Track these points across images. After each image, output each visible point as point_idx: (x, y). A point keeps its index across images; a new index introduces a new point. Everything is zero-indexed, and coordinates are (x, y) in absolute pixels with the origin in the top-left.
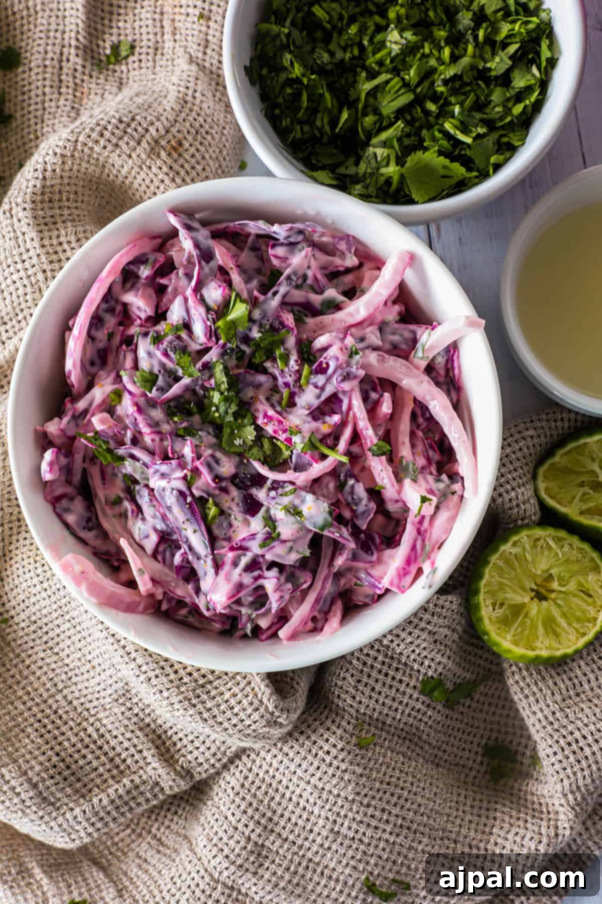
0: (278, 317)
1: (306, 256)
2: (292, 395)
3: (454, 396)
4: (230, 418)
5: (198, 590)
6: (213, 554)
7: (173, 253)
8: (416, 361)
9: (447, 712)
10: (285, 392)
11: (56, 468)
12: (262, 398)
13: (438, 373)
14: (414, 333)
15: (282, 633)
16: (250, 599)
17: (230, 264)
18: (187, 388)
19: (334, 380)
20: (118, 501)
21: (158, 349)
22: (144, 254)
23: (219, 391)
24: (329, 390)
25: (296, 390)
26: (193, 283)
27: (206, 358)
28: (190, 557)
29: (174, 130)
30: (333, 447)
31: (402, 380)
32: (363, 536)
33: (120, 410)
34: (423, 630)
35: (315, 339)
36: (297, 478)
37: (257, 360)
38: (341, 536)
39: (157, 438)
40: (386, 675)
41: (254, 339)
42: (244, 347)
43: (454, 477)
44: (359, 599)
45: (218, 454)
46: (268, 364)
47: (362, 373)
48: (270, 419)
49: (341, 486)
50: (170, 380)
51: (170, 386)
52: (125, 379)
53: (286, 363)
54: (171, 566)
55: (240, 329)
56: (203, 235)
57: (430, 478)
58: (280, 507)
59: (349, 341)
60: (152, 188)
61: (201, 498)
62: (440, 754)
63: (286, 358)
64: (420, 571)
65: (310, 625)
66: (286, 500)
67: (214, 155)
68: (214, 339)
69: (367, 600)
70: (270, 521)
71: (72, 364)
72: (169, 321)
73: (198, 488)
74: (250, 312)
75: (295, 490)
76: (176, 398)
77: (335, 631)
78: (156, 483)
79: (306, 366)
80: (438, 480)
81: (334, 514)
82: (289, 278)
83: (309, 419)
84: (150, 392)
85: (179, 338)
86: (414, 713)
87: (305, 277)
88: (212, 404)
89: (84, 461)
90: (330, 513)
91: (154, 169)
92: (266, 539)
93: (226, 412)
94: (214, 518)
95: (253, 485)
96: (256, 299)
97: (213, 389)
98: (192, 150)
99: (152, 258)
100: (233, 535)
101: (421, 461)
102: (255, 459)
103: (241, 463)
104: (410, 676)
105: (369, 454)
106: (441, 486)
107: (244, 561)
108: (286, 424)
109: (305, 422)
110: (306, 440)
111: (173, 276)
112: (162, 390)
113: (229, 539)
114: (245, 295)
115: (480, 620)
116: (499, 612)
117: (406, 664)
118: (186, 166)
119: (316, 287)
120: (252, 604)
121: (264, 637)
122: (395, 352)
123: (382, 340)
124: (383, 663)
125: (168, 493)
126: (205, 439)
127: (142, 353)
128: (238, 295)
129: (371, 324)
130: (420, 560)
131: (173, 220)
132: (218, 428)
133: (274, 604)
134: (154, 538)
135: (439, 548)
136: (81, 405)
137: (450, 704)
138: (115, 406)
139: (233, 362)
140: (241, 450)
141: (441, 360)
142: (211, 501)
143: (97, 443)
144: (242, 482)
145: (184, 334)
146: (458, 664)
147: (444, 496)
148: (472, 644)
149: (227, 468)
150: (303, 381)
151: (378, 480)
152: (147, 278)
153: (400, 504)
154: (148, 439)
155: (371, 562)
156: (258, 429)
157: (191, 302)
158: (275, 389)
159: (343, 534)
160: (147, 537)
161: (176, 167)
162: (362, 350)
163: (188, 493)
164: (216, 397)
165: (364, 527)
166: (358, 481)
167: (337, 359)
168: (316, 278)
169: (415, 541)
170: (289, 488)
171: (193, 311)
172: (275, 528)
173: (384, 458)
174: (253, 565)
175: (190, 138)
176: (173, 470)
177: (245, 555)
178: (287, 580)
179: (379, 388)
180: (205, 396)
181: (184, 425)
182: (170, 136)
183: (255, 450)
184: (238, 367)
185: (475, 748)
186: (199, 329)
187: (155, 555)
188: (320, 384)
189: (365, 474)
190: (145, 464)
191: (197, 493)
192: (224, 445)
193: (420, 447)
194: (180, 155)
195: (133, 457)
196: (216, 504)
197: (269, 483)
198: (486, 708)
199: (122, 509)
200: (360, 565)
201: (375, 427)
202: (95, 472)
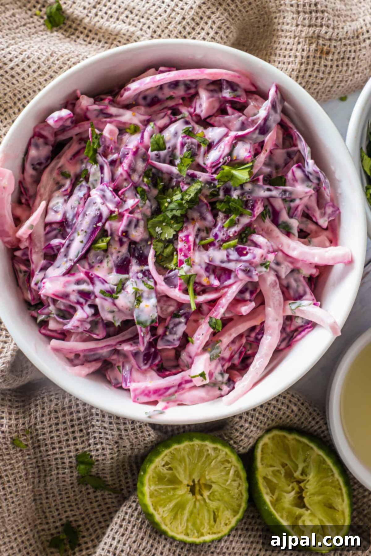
0: (255, 202)
1: (306, 193)
2: (212, 244)
3: (283, 345)
4: (170, 215)
5: (44, 269)
6: (75, 263)
7: (252, 104)
8: (288, 307)
9: (75, 481)
10: (211, 239)
11: (61, 123)
12: (197, 225)
13: (291, 325)
14: (305, 293)
15: (54, 342)
16: (62, 307)
17: (268, 147)
18: (170, 174)
19: (239, 265)
20: (66, 176)
21: (183, 137)
22: (238, 85)
23: (183, 196)
24: (231, 266)
25: (217, 244)
26: (240, 133)
27: (198, 173)
28: (62, 250)
29: (334, 43)
30: (197, 293)
31: (270, 306)
32: (153, 350)
33: (126, 137)
34: (119, 429)
35: (258, 234)
36: (160, 285)
37: (219, 206)
38: (143, 338)
39: (125, 176)
40: (73, 426)
41: (231, 196)
42: (221, 193)
43: (231, 382)
44: (111, 375)
45: (142, 223)
46: (221, 215)
47: (256, 279)
48: (187, 241)
49: (175, 315)
50: (168, 159)
51: (164, 162)
52: (149, 128)
53: (230, 227)
54: (47, 240)
55: (231, 183)
56: (276, 117)
57: (219, 368)
58: (135, 286)
59: (271, 257)
60: (287, 53)
61: (106, 231)
62: (44, 496)
63: (233, 224)
64: (155, 403)
65: (72, 356)
66: (142, 287)
67: (335, 79)
68: (214, 170)
69: (113, 381)
70: (121, 286)
71: (135, 87)
72: (205, 132)
73: (110, 225)
74: (247, 183)
75: (152, 288)
76: (159, 170)
77: (79, 375)
78: (95, 194)
79: (236, 240)
80: (222, 374)
81: (154, 324)
82: (285, 191)
83: (204, 266)
84: (152, 151)
85: (199, 146)
86: (59, 461)
87: (292, 200)
88: (171, 196)
89: (77, 135)
90: (153, 321)
91: (300, 47)
92: (108, 291)
93: (172, 210)
94: (99, 248)
95: (137, 258)
96: (258, 180)
97: (181, 191)
98: (329, 63)
99: (240, 92)
100: (96, 267)
101: (227, 355)
102: (154, 249)
103: (147, 241)
104: (83, 442)
105: (208, 320)
106: (220, 378)
107: (85, 287)
108: (191, 254)
109: (200, 265)
110: (189, 274)
111: (237, 114)
112: (158, 158)
113: (91, 267)
114: (255, 171)
115: (151, 462)
116: (165, 471)
117: (88, 434)
118: (316, 66)
119: (292, 211)
120: (59, 310)
121: (43, 331)
122: (285, 289)
123: (287, 277)
124: (79, 419)
125: (94, 207)
126: (145, 208)
127: (172, 128)
128: (252, 167)
129: (292, 263)
130: (162, 397)
131: (272, 92)
132: (158, 211)
133: (70, 325)
134: (58, 217)
135: (179, 405)
136: (113, 110)
137: (82, 480)
138: (127, 132)
139: (207, 192)
140: (155, 236)
141: (299, 322)
142: (108, 238)
143: (95, 140)
144: (134, 249)
145: (203, 148)
146: (112, 468)
147: (214, 384)
148: (131, 466)
149: (137, 234)
150: (225, 245)
151: (196, 336)
152: (224, 98)
153: (190, 360)
154: (120, 171)
155: (140, 367)
156: (176, 237)
157: (227, 139)
158: (208, 230)
159: (145, 338)
160: (56, 212)
161: (311, 59)
162: (271, 268)
163: (103, 221)
164: (177, 197)
165: (159, 347)
166: (186, 323)
167: (254, 258)
168: (297, 207)
169: (172, 387)
170: (151, 284)
171: (222, 145)
172: (119, 292)
173: (212, 330)
174: (85, 295)
175: (336, 56)
176: (111, 201)
177: (88, 284)
178: (91, 322)
179: (254, 295)
180: (173, 188)
181: (145, 188)
182: (328, 43)
183: (160, 245)
184: (206, 197)
185: (63, 517)
186: (214, 155)
187: (47, 225)
188: (231, 257)
189: (194, 324)
190: (102, 179)
191: (107, 226)
192: (150, 222)
193: (235, 347)
194: (320, 58)
195: (102, 168)
196: (108, 244)
197: (145, 268)
198: (95, 504)
199: (62, 182)
200: (133, 361)
201: (228, 309)
202: (75, 147)
